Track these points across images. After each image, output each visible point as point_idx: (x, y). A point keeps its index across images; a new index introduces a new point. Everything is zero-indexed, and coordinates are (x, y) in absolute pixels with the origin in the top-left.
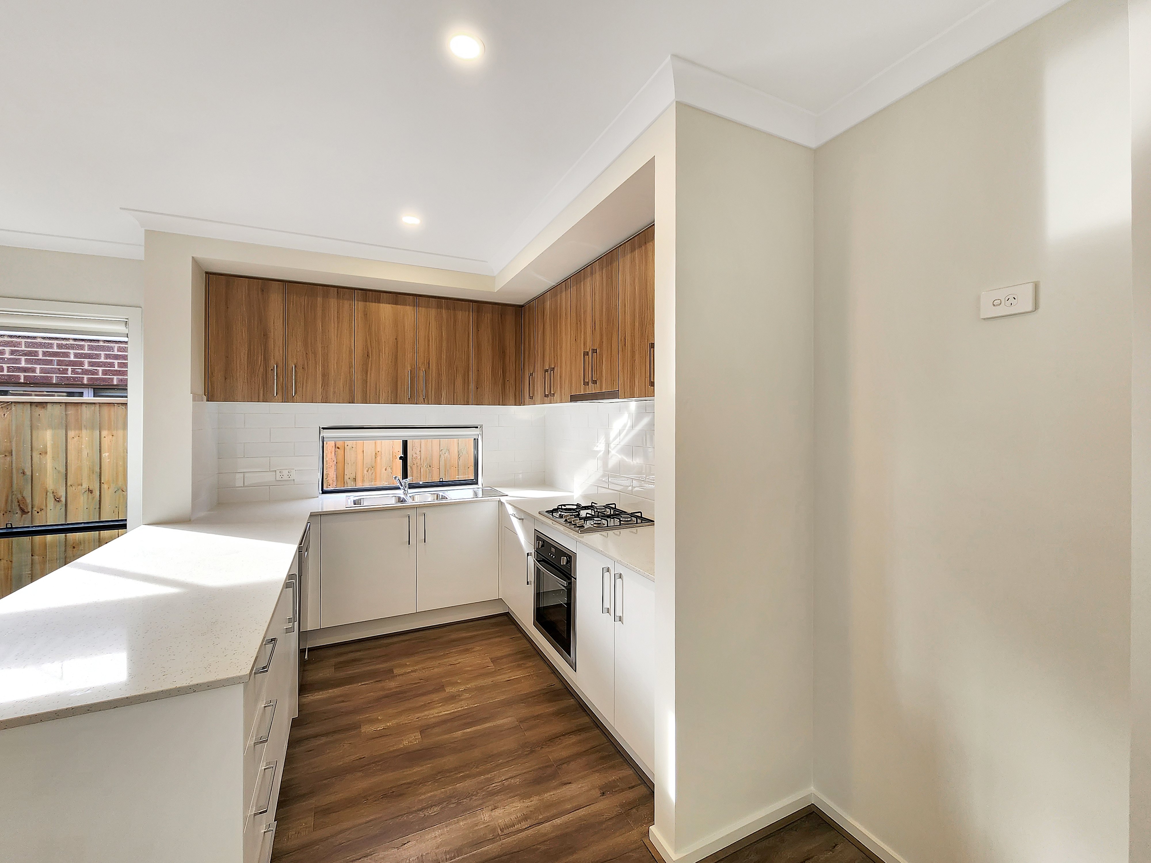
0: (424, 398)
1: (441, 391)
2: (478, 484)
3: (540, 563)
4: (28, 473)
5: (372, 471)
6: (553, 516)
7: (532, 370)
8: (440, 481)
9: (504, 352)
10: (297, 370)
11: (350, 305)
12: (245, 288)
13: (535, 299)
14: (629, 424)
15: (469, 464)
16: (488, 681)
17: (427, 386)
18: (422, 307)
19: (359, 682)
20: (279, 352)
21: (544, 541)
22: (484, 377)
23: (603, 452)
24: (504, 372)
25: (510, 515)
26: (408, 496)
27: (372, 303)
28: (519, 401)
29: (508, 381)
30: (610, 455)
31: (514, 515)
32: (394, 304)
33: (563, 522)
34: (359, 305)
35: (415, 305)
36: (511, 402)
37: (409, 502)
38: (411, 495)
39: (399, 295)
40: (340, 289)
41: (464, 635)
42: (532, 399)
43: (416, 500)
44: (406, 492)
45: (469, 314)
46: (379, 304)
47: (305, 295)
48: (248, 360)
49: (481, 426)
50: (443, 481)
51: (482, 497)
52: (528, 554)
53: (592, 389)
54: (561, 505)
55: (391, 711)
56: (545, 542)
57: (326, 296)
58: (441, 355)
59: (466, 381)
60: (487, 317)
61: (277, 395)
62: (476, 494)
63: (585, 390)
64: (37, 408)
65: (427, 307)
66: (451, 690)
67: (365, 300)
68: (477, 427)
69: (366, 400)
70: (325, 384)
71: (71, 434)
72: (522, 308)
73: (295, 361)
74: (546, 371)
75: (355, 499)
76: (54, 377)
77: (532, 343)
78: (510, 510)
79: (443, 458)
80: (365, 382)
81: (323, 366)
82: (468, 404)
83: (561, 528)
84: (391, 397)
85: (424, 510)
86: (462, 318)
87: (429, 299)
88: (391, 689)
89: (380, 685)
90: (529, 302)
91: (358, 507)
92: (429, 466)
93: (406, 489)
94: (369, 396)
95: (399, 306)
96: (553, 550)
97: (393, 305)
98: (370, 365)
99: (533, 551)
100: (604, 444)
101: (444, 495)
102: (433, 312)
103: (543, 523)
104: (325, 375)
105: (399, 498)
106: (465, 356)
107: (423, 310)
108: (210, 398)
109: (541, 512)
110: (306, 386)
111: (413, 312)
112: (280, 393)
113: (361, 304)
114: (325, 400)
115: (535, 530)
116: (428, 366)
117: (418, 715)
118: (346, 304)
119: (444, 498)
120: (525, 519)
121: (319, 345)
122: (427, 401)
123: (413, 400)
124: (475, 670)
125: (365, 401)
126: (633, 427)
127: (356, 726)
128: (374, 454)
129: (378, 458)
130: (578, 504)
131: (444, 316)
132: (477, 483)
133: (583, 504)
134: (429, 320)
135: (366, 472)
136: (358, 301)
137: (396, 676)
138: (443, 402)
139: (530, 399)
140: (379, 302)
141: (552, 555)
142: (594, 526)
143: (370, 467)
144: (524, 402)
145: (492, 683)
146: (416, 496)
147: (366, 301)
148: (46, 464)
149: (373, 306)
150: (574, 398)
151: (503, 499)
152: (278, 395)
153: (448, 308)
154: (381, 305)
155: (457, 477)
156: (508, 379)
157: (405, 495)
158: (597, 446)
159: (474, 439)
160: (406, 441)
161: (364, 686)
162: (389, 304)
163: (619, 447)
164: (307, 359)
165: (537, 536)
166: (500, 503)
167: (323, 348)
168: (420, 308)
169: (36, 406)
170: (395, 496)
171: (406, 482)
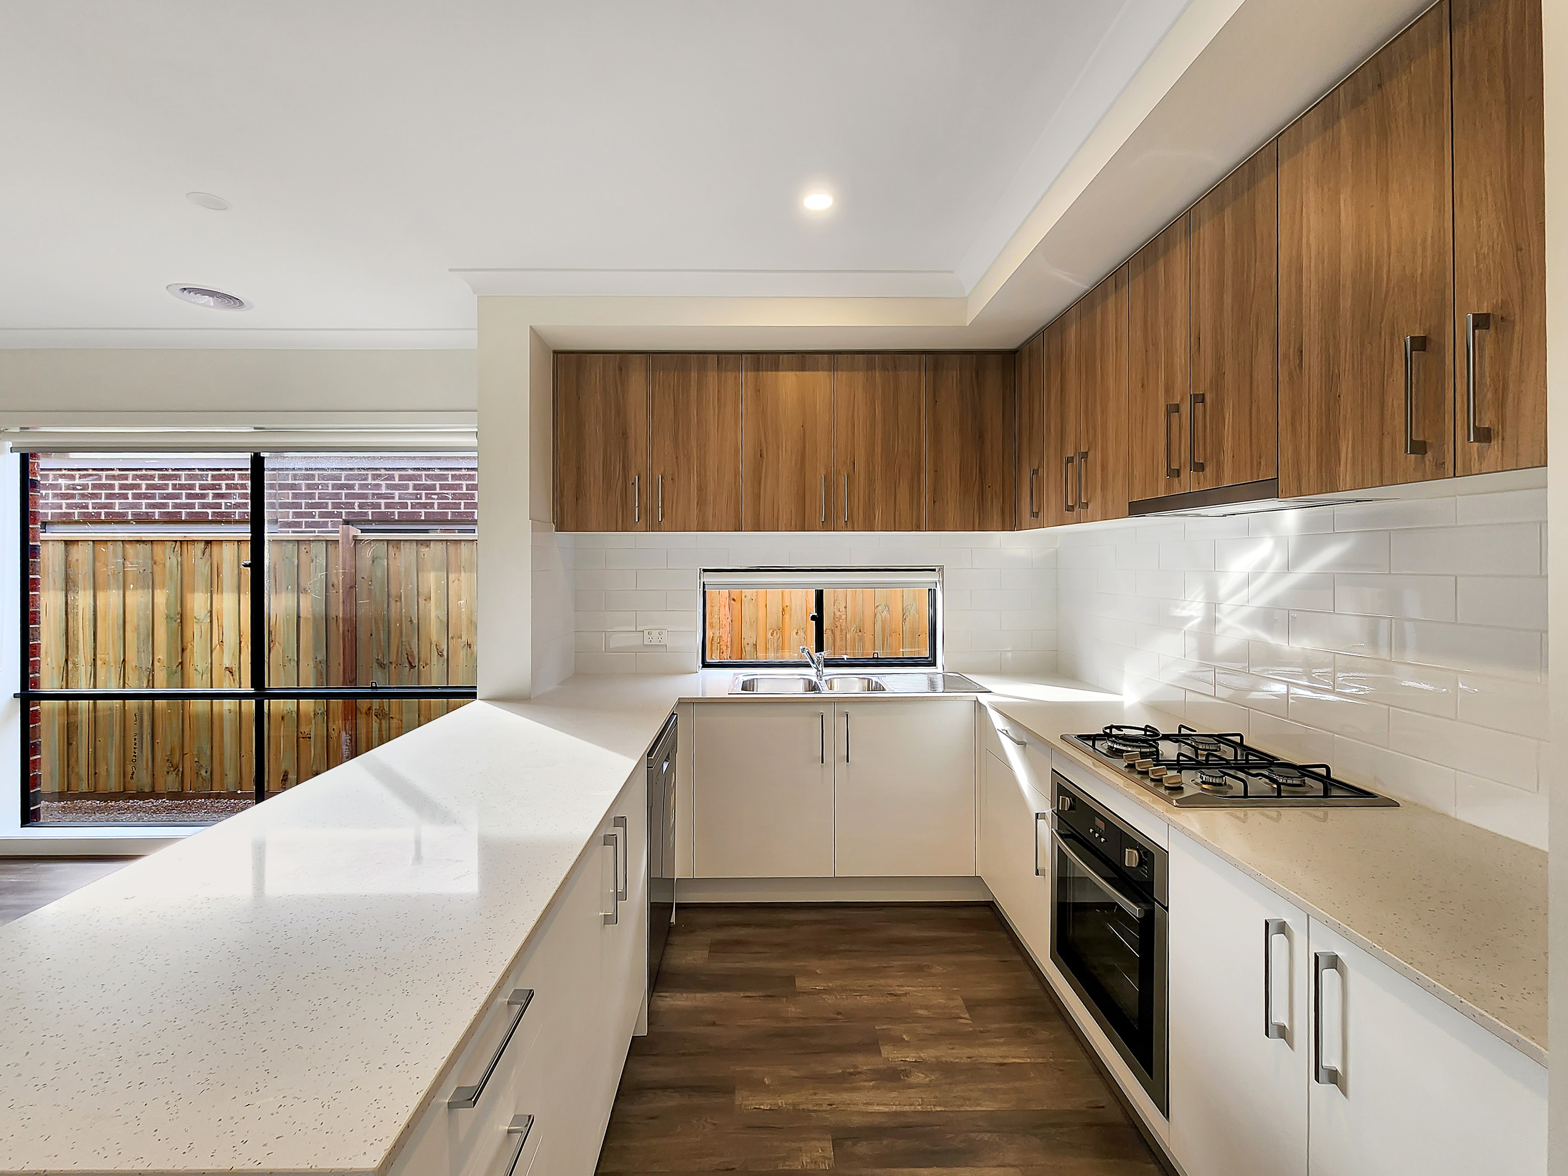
0: (846, 520)
1: (874, 508)
2: (935, 666)
3: (1066, 840)
4: (415, 621)
5: (778, 635)
6: (1094, 748)
7: (1037, 464)
8: (874, 658)
9: (981, 437)
10: (665, 482)
11: (735, 378)
12: (600, 368)
13: (1043, 331)
14: (1278, 561)
15: (920, 630)
16: (959, 1054)
17: (850, 500)
18: (842, 370)
19: (741, 990)
20: (642, 458)
21: (1074, 798)
22: (947, 483)
23: (1198, 620)
24: (982, 472)
25: (998, 732)
26: (824, 680)
27: (766, 372)
28: (1011, 522)
29: (989, 487)
30: (1219, 628)
31: (1005, 732)
32: (799, 371)
33: (1123, 769)
34: (747, 377)
35: (833, 368)
36: (995, 524)
37: (825, 692)
38: (827, 678)
39: (807, 355)
40: (721, 356)
41: (915, 933)
42: (1037, 519)
43: (835, 689)
44: (821, 672)
45: (920, 374)
46: (777, 373)
47: (675, 371)
48: (603, 471)
49: (942, 568)
50: (878, 658)
51: (943, 692)
52: (1037, 814)
53: (1188, 483)
54: (1111, 727)
55: (785, 1071)
56: (1077, 799)
57: (702, 369)
58: (874, 447)
59: (916, 489)
60: (952, 377)
61: (638, 521)
62: (932, 685)
63: (1169, 486)
64: (422, 547)
65: (852, 368)
66: (891, 1054)
67: (757, 368)
68: (934, 570)
69: (759, 526)
70: (702, 502)
71: (452, 577)
72: (1015, 355)
73: (662, 469)
74: (1070, 460)
75: (746, 679)
76: (450, 513)
77: (1036, 414)
78: (998, 722)
79: (880, 618)
80: (757, 497)
81: (699, 474)
82: (918, 529)
83: (1119, 781)
84: (796, 521)
85: (847, 708)
86: (907, 383)
87: (853, 355)
88: (787, 1020)
89: (772, 1005)
90: (1029, 341)
91: (748, 695)
92: (858, 631)
93: (820, 669)
94: (763, 519)
95: (807, 373)
96: (1098, 822)
97: (798, 373)
98: (764, 471)
99: (1048, 811)
100: (1202, 604)
101: (879, 682)
102: (860, 377)
103: (1072, 761)
104: (701, 489)
105: (809, 682)
106: (913, 446)
107: (842, 376)
108: (560, 527)
109: (1066, 737)
110: (677, 509)
111: (828, 380)
112: (643, 517)
113: (751, 375)
114: (703, 527)
115: (1053, 770)
116: (852, 467)
117: (831, 1097)
118: (730, 375)
119: (880, 688)
120: (1029, 744)
121: (694, 443)
122: (851, 525)
123: (828, 525)
124: (935, 1019)
125: (757, 528)
126: (1288, 567)
127: (726, 1088)
128: (781, 609)
129: (787, 616)
130: (1147, 726)
131: (878, 380)
132: (933, 664)
133: (1162, 732)
134: (854, 391)
135: (771, 637)
136: (746, 371)
137: (799, 993)
138: (878, 526)
139: (1032, 518)
140: (777, 370)
141: (1097, 835)
142: (1203, 789)
143: (776, 628)
144: (1020, 524)
145: (969, 1060)
146: (835, 680)
147: (758, 370)
148: (430, 610)
149: (769, 376)
150: (1137, 509)
151: (983, 698)
152: (640, 520)
153: (885, 368)
154: (781, 373)
155: (901, 650)
156: (989, 485)
157: (819, 677)
158: (1184, 608)
159: (929, 590)
160: (822, 591)
161: (748, 1001)
162: (792, 370)
163: (1246, 611)
164: (678, 467)
165: (1058, 783)
166: (978, 706)
167: (699, 448)
168: (839, 372)
169: (422, 545)
170: (804, 679)
171: (821, 656)
